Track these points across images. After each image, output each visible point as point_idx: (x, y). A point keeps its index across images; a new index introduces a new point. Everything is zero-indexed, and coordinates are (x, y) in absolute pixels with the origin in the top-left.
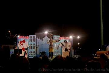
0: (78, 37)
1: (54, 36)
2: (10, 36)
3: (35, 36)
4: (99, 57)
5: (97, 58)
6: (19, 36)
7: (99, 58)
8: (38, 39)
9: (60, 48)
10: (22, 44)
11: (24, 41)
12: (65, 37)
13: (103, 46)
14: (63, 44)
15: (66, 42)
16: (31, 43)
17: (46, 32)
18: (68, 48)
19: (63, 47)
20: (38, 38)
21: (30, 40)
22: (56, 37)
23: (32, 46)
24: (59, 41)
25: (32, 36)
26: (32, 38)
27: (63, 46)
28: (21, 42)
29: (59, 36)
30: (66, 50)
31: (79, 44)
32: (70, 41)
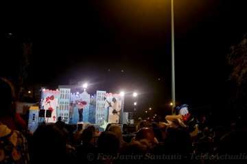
0: (135, 95)
1: (98, 92)
3: (69, 90)
6: (44, 90)
8: (73, 95)
9: (107, 109)
10: (49, 102)
11: (52, 98)
12: (113, 93)
14: (110, 104)
15: (114, 100)
16: (62, 100)
17: (85, 85)
18: (118, 109)
19: (110, 108)
21: (62, 97)
22: (101, 93)
23: (64, 105)
24: (105, 98)
25: (65, 90)
26: (65, 94)
27: (111, 106)
28: (47, 99)
29: (105, 92)
30: (114, 112)
31: (135, 104)
32: (120, 99)
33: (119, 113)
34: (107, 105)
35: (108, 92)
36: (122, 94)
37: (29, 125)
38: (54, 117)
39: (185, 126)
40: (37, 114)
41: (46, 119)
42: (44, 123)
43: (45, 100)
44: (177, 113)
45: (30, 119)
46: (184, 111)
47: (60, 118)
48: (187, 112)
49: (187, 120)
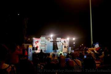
0: (74, 39)
1: (57, 38)
3: (45, 38)
6: (34, 38)
8: (47, 40)
9: (61, 46)
11: (38, 42)
13: (92, 45)
14: (63, 43)
15: (65, 42)
16: (42, 43)
17: (52, 36)
19: (63, 45)
21: (42, 41)
23: (43, 45)
24: (60, 41)
25: (43, 38)
30: (65, 47)
31: (74, 43)
32: (67, 41)
33: (67, 48)
34: (61, 44)
35: (62, 38)
36: (68, 39)
37: (29, 54)
38: (39, 50)
39: (98, 53)
40: (32, 49)
41: (36, 51)
42: (35, 53)
43: (35, 43)
44: (94, 47)
45: (29, 51)
46: (97, 46)
47: (41, 50)
48: (98, 46)
49: (98, 50)
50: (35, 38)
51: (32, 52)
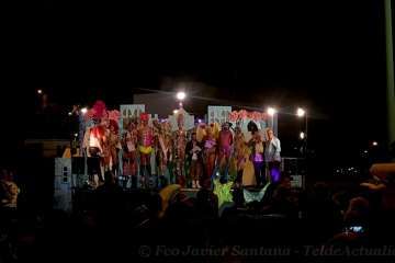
0: (301, 113)
1: (210, 107)
2: (45, 106)
3: (142, 108)
4: (382, 185)
5: (373, 186)
6: (84, 111)
7: (382, 188)
12: (249, 111)
17: (181, 96)
20: (153, 117)
22: (218, 114)
25: (132, 108)
26: (132, 116)
29: (230, 108)
31: (302, 135)
35: (236, 108)
36: (271, 112)
37: (57, 193)
40: (70, 167)
45: (59, 179)
50: (90, 107)
51: (72, 180)
